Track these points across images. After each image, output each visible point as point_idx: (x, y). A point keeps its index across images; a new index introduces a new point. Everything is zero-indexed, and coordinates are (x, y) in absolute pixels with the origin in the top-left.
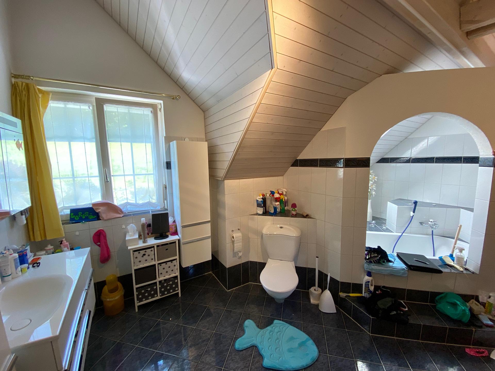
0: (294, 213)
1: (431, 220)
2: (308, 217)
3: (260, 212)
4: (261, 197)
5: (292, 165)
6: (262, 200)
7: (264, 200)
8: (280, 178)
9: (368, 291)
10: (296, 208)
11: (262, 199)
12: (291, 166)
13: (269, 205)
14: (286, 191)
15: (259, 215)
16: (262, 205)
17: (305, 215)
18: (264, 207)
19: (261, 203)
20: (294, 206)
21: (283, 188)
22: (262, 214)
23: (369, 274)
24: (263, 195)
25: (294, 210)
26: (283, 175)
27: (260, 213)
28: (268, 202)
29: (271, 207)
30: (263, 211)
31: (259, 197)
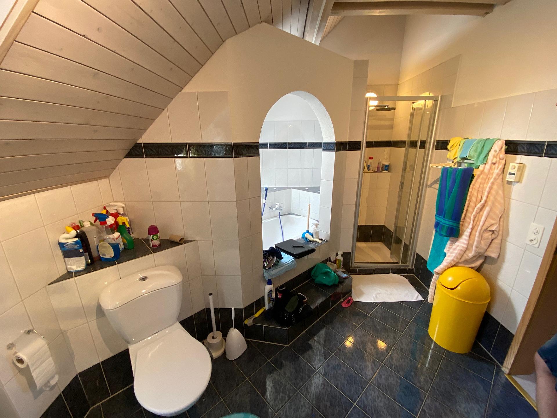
0: (156, 242)
1: (277, 203)
2: (183, 241)
3: (77, 267)
4: (74, 233)
5: (127, 155)
6: (76, 239)
7: (82, 237)
8: (104, 183)
9: (271, 301)
10: (158, 232)
11: (76, 237)
12: (125, 157)
13: (96, 245)
14: (124, 206)
15: (78, 273)
16: (81, 250)
17: (178, 240)
18: (87, 253)
19: (76, 247)
20: (153, 230)
21: (114, 202)
22: (85, 269)
23: (270, 282)
24: (76, 228)
25: (155, 237)
26: (107, 177)
27: (80, 269)
28: (93, 240)
29: (106, 247)
30: (87, 262)
31: (66, 235)
